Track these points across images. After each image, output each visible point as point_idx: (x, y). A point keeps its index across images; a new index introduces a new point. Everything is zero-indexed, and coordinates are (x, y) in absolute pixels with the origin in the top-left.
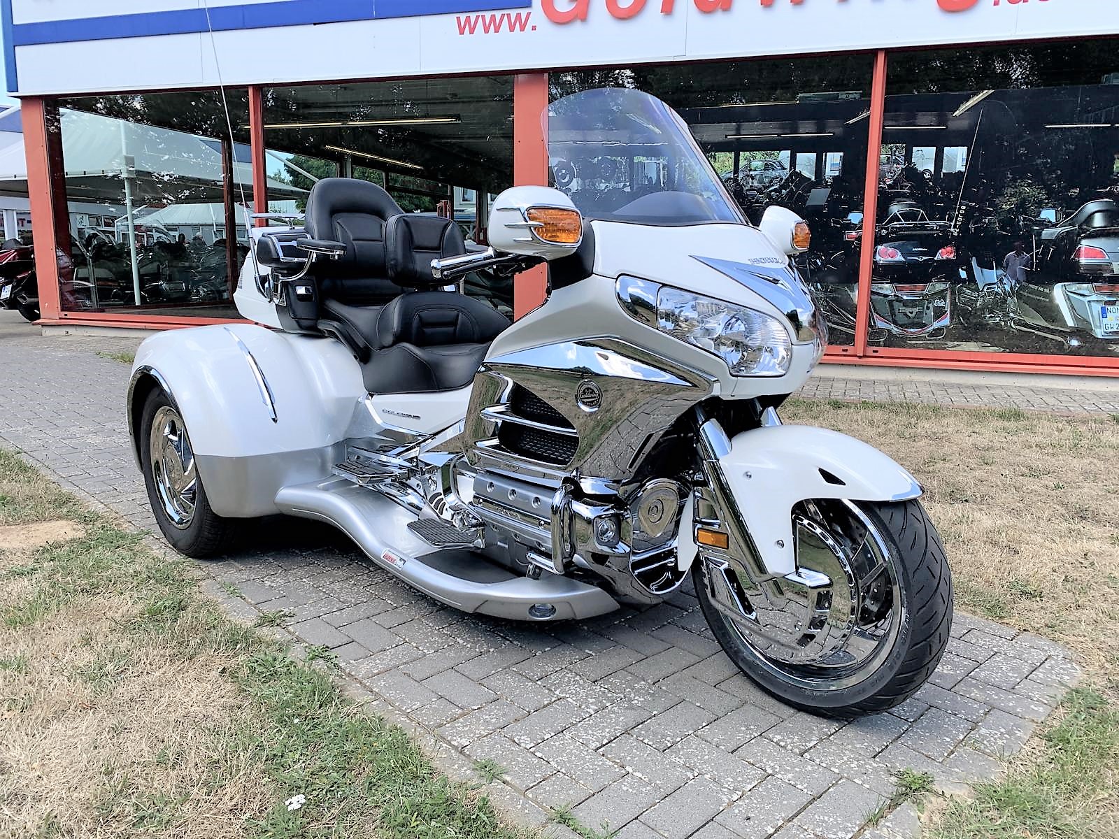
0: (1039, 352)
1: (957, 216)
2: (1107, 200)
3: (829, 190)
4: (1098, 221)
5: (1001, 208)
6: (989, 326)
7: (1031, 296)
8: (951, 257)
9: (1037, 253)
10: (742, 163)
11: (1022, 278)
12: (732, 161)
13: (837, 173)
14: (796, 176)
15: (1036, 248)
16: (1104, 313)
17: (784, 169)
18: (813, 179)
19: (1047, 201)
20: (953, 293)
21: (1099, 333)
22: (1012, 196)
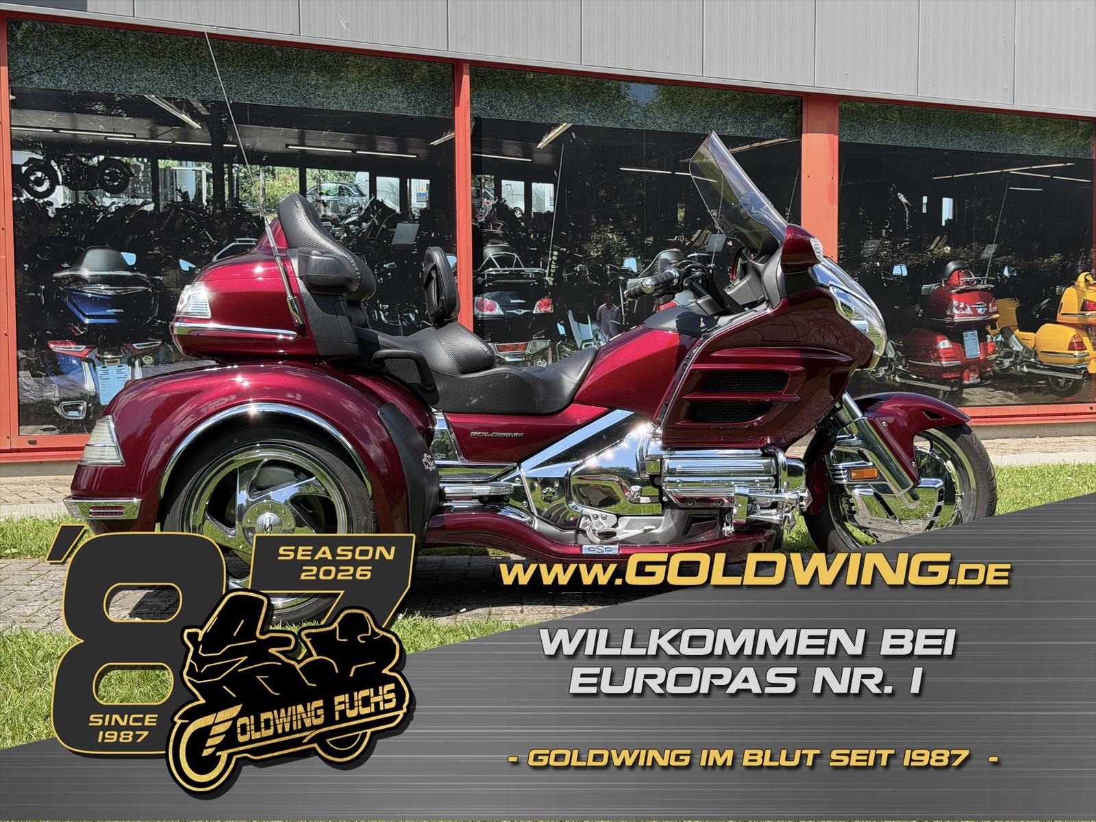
1: (551, 263)
2: (676, 250)
3: (417, 226)
5: (590, 255)
8: (549, 310)
10: (310, 184)
12: (296, 180)
13: (424, 205)
14: (377, 205)
15: (624, 301)
17: (362, 195)
18: (398, 210)
19: (628, 249)
22: (597, 242)
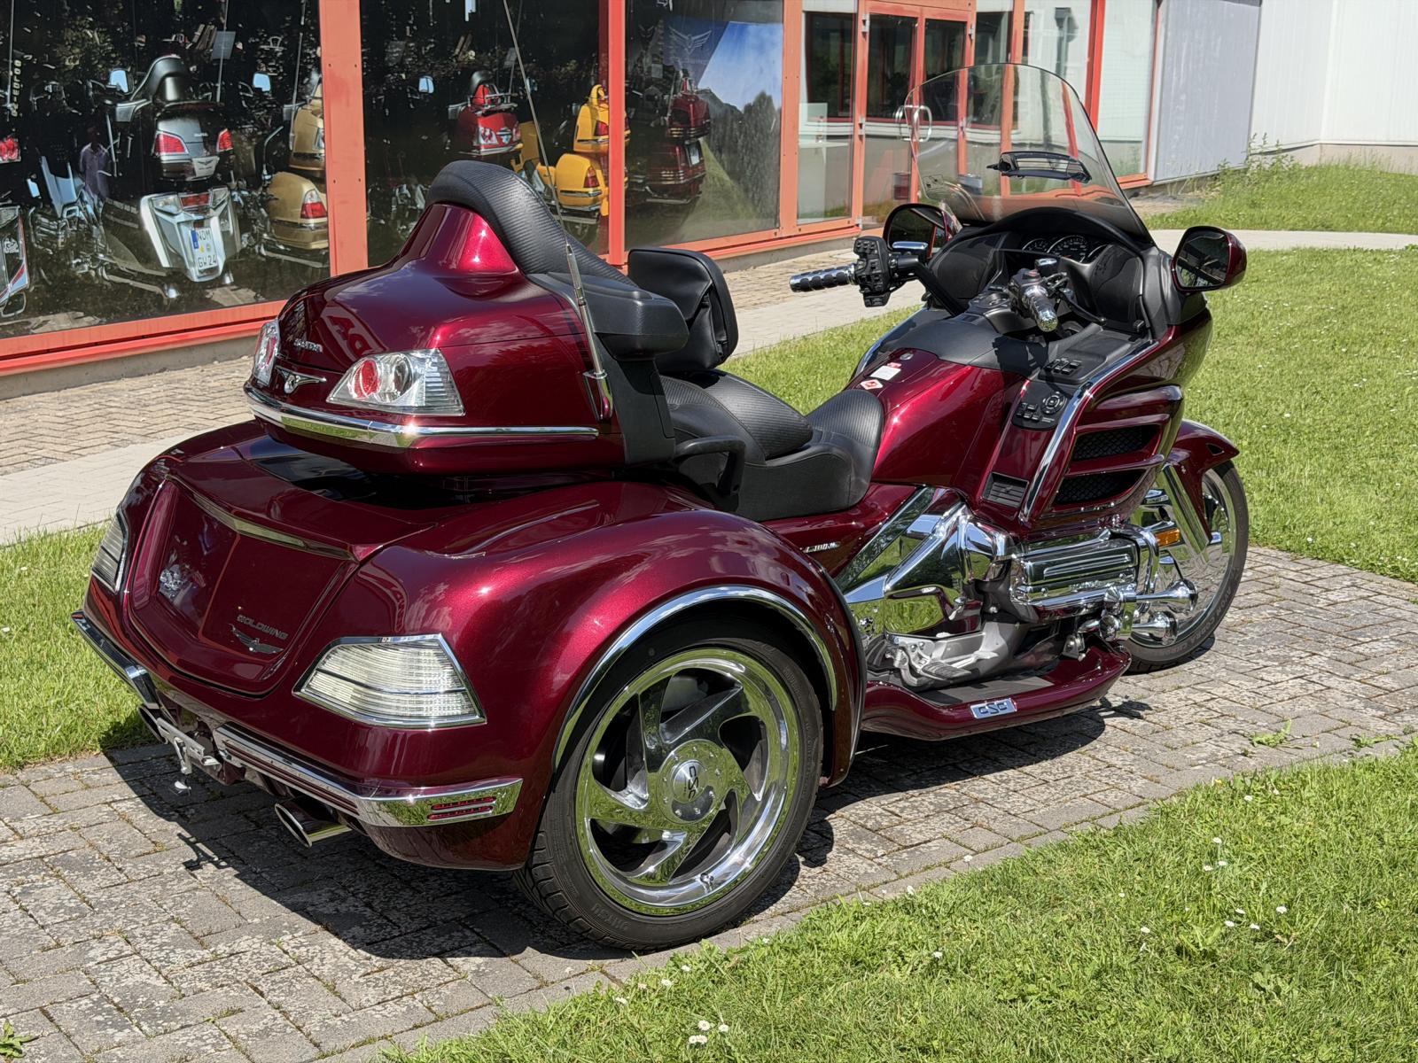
0: (138, 314)
1: (13, 81)
2: (174, 56)
4: (171, 93)
5: (65, 66)
6: (77, 281)
7: (118, 221)
8: (15, 157)
9: (115, 145)
11: (104, 193)
15: (114, 138)
16: (195, 240)
19: (113, 55)
20: (26, 228)
21: (195, 274)
22: (74, 44)
